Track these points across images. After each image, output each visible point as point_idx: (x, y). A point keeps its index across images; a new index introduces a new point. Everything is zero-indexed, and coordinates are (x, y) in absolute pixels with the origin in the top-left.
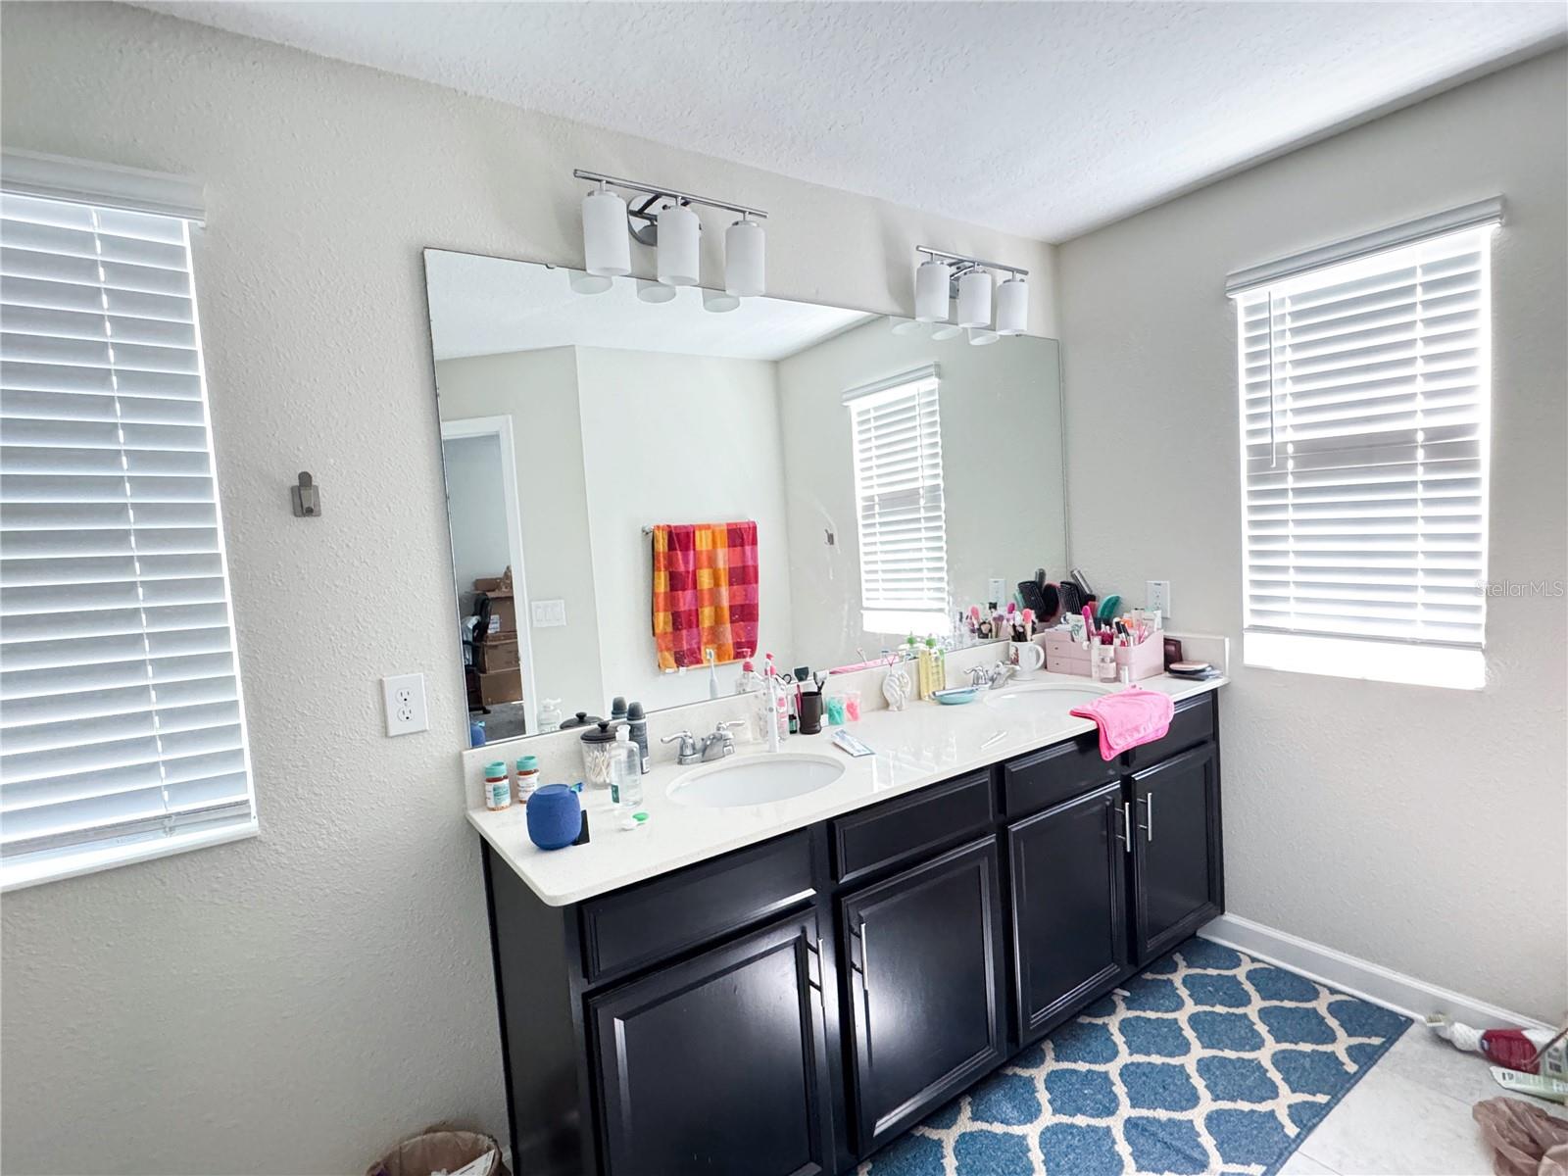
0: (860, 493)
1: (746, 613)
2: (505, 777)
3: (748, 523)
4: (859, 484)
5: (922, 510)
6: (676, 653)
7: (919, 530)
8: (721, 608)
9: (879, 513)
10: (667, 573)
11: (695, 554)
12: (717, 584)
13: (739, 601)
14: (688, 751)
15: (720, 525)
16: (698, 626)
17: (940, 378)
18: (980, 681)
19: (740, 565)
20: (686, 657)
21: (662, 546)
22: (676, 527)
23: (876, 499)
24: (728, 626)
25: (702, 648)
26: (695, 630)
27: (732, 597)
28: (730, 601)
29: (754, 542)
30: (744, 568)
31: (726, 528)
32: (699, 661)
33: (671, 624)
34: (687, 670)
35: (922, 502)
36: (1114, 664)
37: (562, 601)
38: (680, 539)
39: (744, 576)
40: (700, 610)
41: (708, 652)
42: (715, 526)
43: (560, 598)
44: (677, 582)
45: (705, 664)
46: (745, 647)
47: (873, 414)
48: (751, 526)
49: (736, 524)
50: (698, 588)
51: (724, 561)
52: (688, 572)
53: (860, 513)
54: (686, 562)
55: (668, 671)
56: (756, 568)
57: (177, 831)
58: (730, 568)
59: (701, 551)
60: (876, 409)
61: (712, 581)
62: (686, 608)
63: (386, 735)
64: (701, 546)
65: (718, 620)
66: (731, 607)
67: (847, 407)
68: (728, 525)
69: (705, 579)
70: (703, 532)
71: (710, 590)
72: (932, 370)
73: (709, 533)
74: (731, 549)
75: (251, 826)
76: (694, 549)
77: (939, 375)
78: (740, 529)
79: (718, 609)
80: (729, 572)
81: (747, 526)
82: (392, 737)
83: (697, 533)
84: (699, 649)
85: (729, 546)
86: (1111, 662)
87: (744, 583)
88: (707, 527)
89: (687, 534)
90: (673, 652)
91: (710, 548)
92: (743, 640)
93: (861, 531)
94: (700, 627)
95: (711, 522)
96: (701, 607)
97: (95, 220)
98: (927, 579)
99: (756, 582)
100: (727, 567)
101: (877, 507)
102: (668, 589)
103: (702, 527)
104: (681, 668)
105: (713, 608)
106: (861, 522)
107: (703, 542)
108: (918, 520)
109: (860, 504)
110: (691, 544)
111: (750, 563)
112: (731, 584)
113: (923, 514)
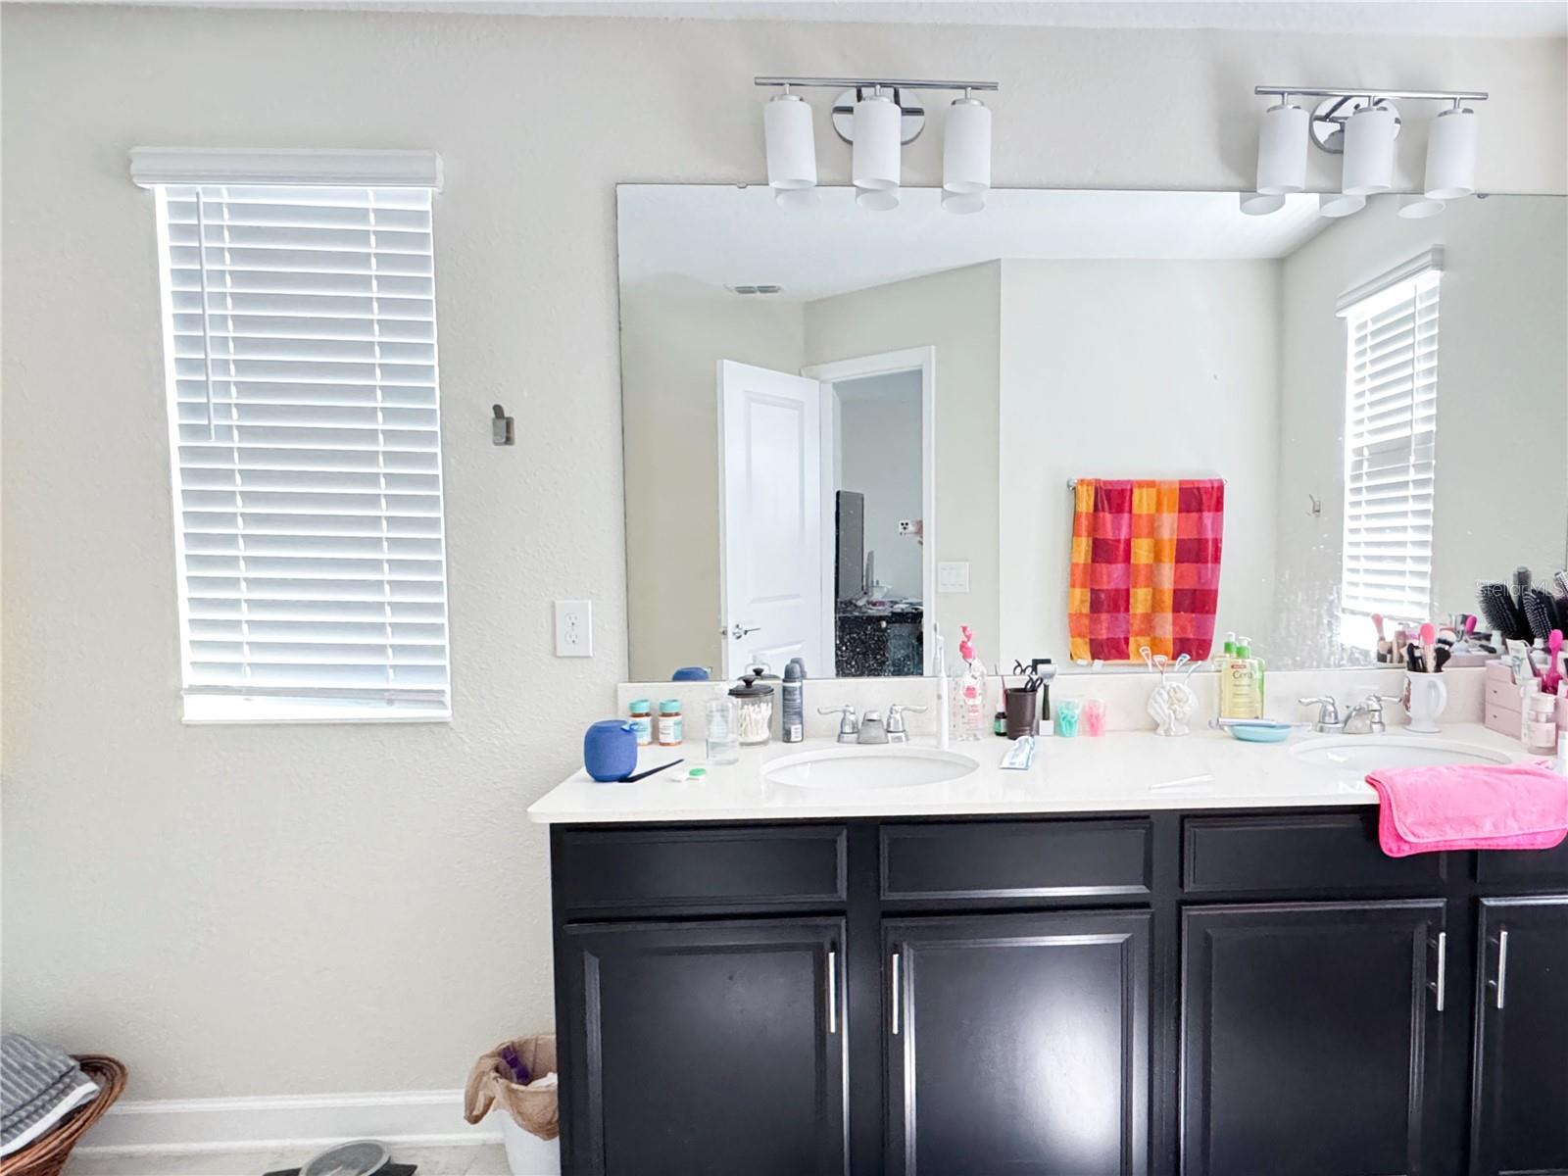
0: (1350, 443)
1: (1197, 602)
2: (647, 715)
3: (1211, 481)
4: (1350, 429)
5: (1412, 470)
6: (1091, 640)
7: (1405, 499)
8: (1161, 592)
9: (1367, 473)
10: (1091, 539)
11: (1131, 519)
12: (1158, 558)
13: (1189, 584)
14: (847, 729)
15: (1171, 483)
16: (1127, 610)
17: (1442, 270)
18: (1327, 719)
19: (1194, 536)
20: (1109, 649)
21: (1086, 505)
22: (1105, 482)
23: (1366, 452)
24: (1169, 616)
25: (1132, 640)
26: (1121, 615)
27: (1179, 577)
28: (1175, 582)
29: (1219, 506)
30: (1201, 543)
31: (1177, 486)
32: (1125, 655)
33: (1088, 604)
34: (1104, 665)
35: (1412, 459)
36: (1552, 726)
37: (967, 564)
38: (1113, 498)
39: (1199, 552)
40: (1132, 591)
41: (1139, 645)
42: (1160, 483)
43: (967, 560)
44: (1103, 551)
45: (1132, 661)
46: (1194, 646)
47: (1371, 328)
48: (1216, 485)
49: (1193, 482)
50: (1132, 561)
51: (1172, 529)
52: (1118, 541)
53: (1348, 472)
54: (1117, 527)
55: (1080, 662)
56: (1217, 543)
57: (397, 705)
58: (1178, 540)
59: (1140, 516)
60: (1375, 320)
61: (1152, 555)
62: (1112, 586)
63: (554, 654)
64: (1140, 506)
65: (1156, 605)
66: (1175, 592)
67: (1344, 318)
68: (1181, 482)
69: (1142, 552)
70: (1144, 490)
71: (1149, 567)
72: (1429, 258)
73: (1153, 492)
74: (1184, 514)
75: (445, 714)
76: (1130, 511)
77: (1440, 265)
78: (1198, 489)
79: (1156, 593)
80: (1177, 545)
81: (1209, 485)
82: (559, 657)
83: (1136, 491)
84: (1127, 641)
85: (1180, 512)
86: (1548, 721)
87: (1197, 562)
88: (1151, 484)
89: (1122, 492)
90: (1087, 640)
91: (1153, 511)
92: (1191, 636)
93: (1349, 497)
94: (1131, 612)
95: (1157, 478)
96: (1135, 587)
97: (371, 198)
98: (1411, 572)
99: (1217, 559)
100: (1175, 537)
101: (1366, 464)
102: (1089, 561)
103: (1141, 484)
104: (1096, 661)
105: (1151, 590)
106: (1349, 485)
107: (1142, 503)
108: (1404, 485)
109: (1349, 458)
110: (1127, 504)
111: (1210, 535)
112: (1178, 560)
113: (1412, 475)
